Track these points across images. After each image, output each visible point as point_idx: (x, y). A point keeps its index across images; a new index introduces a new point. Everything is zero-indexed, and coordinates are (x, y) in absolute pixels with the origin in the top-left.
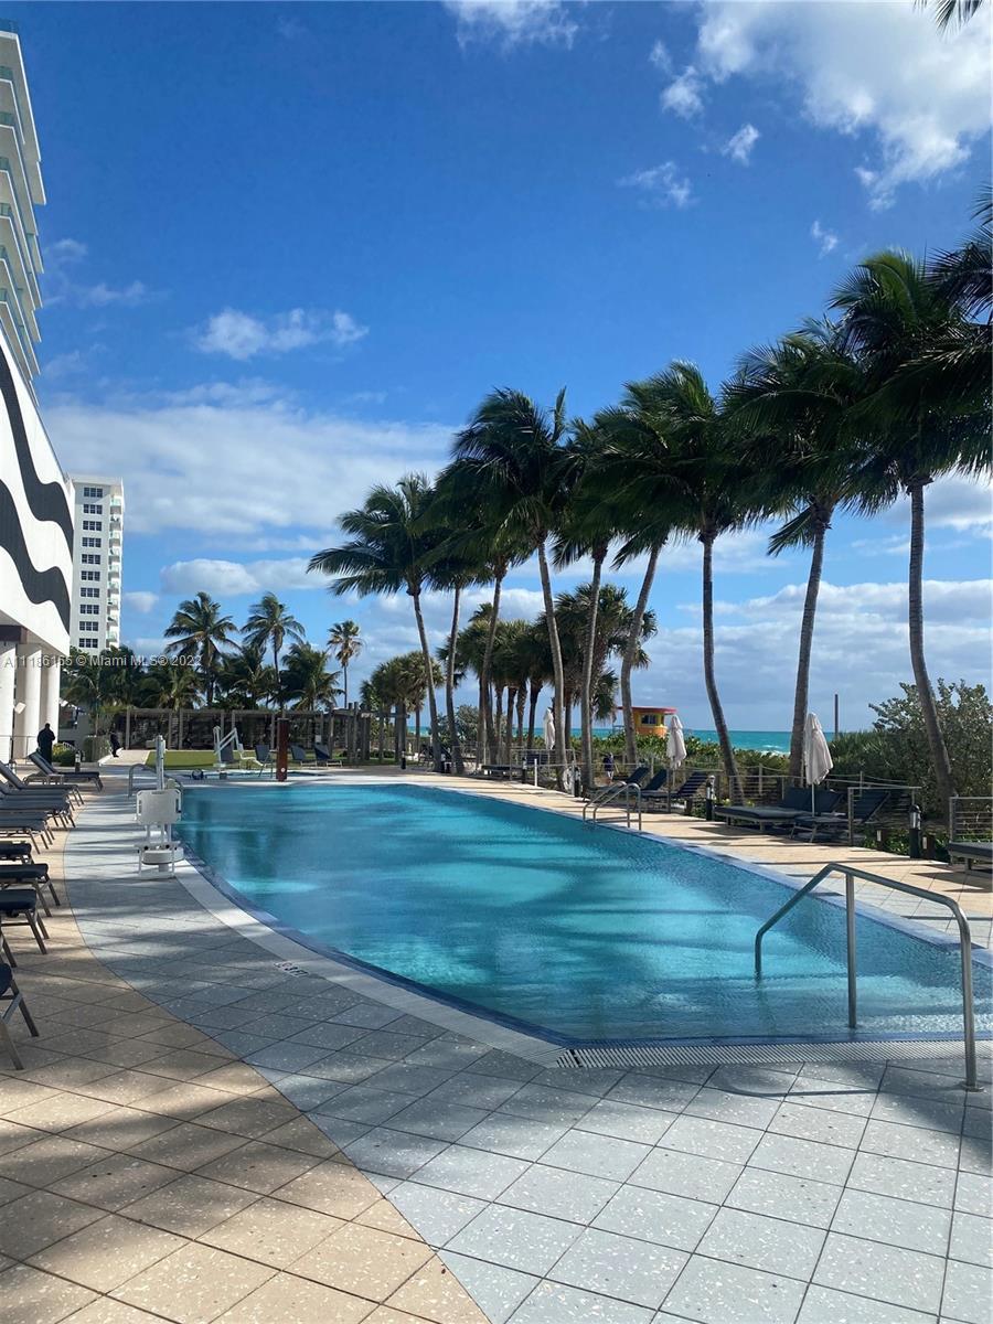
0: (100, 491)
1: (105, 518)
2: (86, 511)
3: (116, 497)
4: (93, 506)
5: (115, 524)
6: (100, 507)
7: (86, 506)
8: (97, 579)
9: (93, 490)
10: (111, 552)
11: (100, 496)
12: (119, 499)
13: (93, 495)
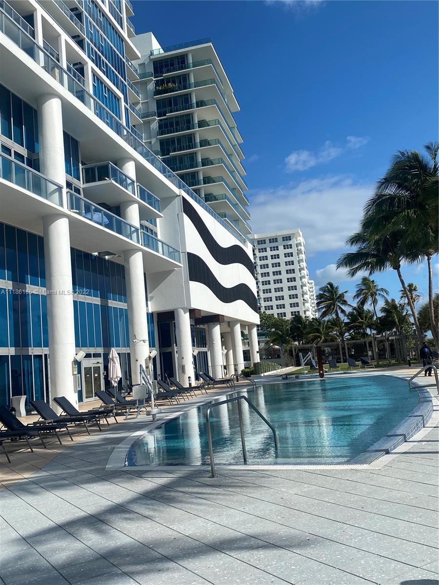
0: (290, 237)
1: (294, 250)
2: (285, 248)
3: (298, 238)
4: (287, 245)
5: (299, 252)
6: (291, 245)
7: (284, 246)
8: (295, 281)
9: (286, 237)
10: (300, 266)
11: (290, 239)
12: (301, 239)
13: (287, 240)
